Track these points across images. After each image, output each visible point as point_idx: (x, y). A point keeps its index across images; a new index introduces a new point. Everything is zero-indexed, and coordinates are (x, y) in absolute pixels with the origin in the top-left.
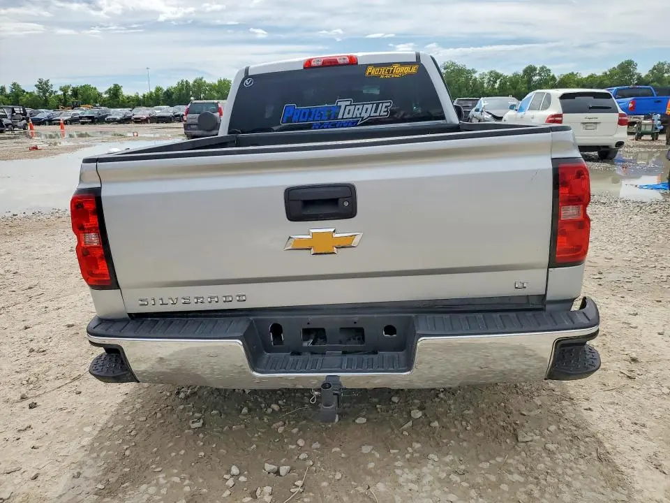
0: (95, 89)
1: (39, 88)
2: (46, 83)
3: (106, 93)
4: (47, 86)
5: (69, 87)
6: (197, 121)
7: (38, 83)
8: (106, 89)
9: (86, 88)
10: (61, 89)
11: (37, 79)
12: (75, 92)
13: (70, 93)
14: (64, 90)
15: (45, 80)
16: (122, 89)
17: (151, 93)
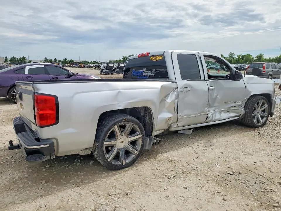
0: (252, 56)
1: (230, 56)
2: (233, 54)
3: (256, 57)
4: (233, 55)
5: (241, 55)
6: (251, 71)
7: (229, 54)
8: (256, 56)
9: (248, 56)
10: (237, 56)
11: (230, 53)
12: (243, 57)
13: (241, 58)
14: (239, 56)
15: (232, 52)
16: (263, 56)
17: (277, 57)
